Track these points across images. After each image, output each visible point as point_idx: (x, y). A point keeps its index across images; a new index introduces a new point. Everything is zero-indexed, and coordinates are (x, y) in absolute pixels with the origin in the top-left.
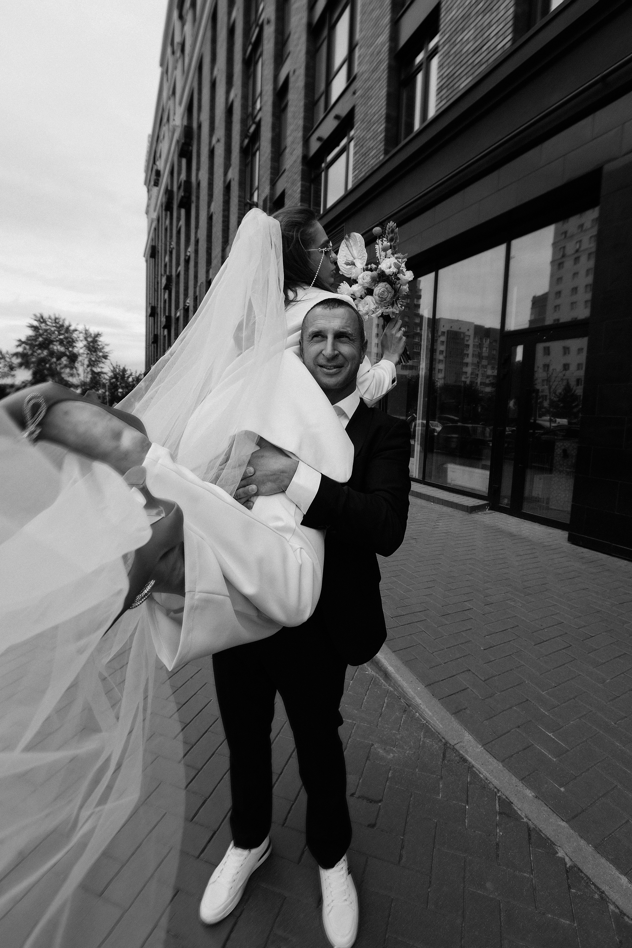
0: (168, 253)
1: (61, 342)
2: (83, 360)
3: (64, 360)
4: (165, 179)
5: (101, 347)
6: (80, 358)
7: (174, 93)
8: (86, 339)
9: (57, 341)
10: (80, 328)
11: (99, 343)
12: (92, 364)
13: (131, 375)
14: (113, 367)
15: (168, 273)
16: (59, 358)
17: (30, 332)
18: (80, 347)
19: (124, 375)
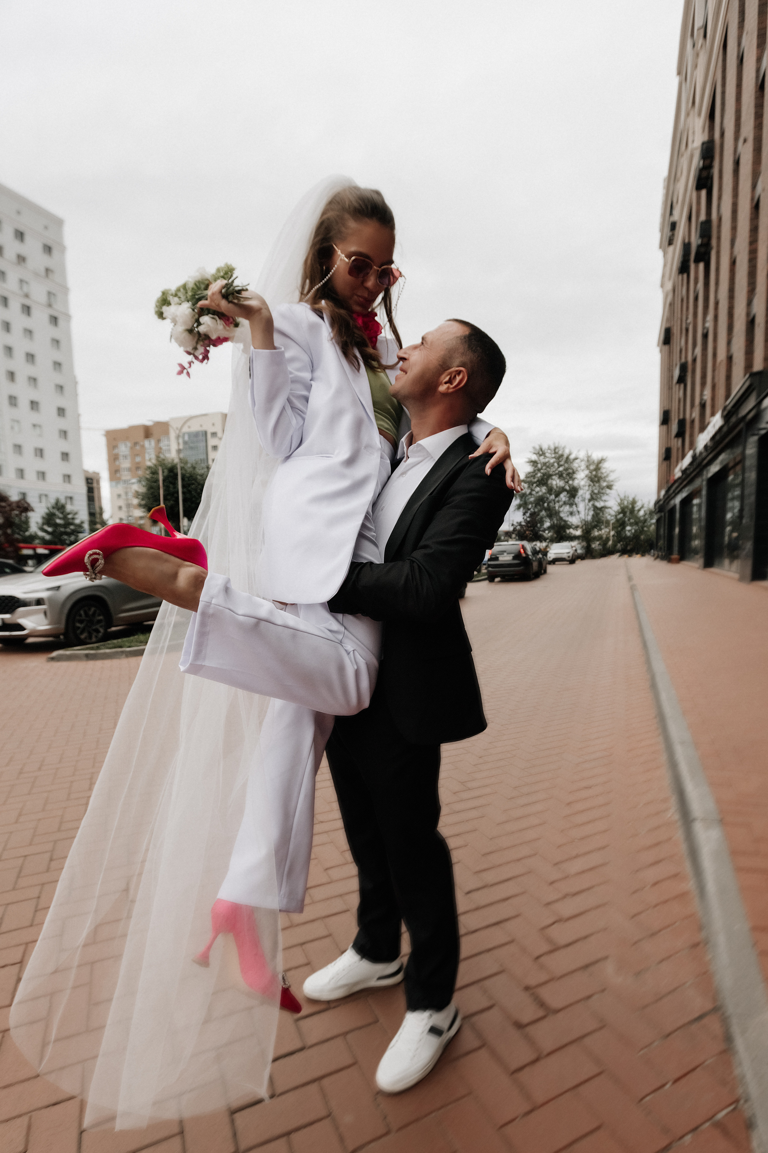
0: (684, 332)
1: (560, 476)
2: (584, 493)
3: (563, 497)
4: (682, 230)
5: (605, 475)
6: (581, 492)
7: (693, 102)
8: (588, 467)
9: (556, 474)
10: (582, 455)
11: (604, 471)
12: (594, 497)
13: (642, 507)
14: (621, 499)
15: (683, 360)
16: (557, 495)
17: (529, 469)
18: (581, 479)
19: (633, 507)
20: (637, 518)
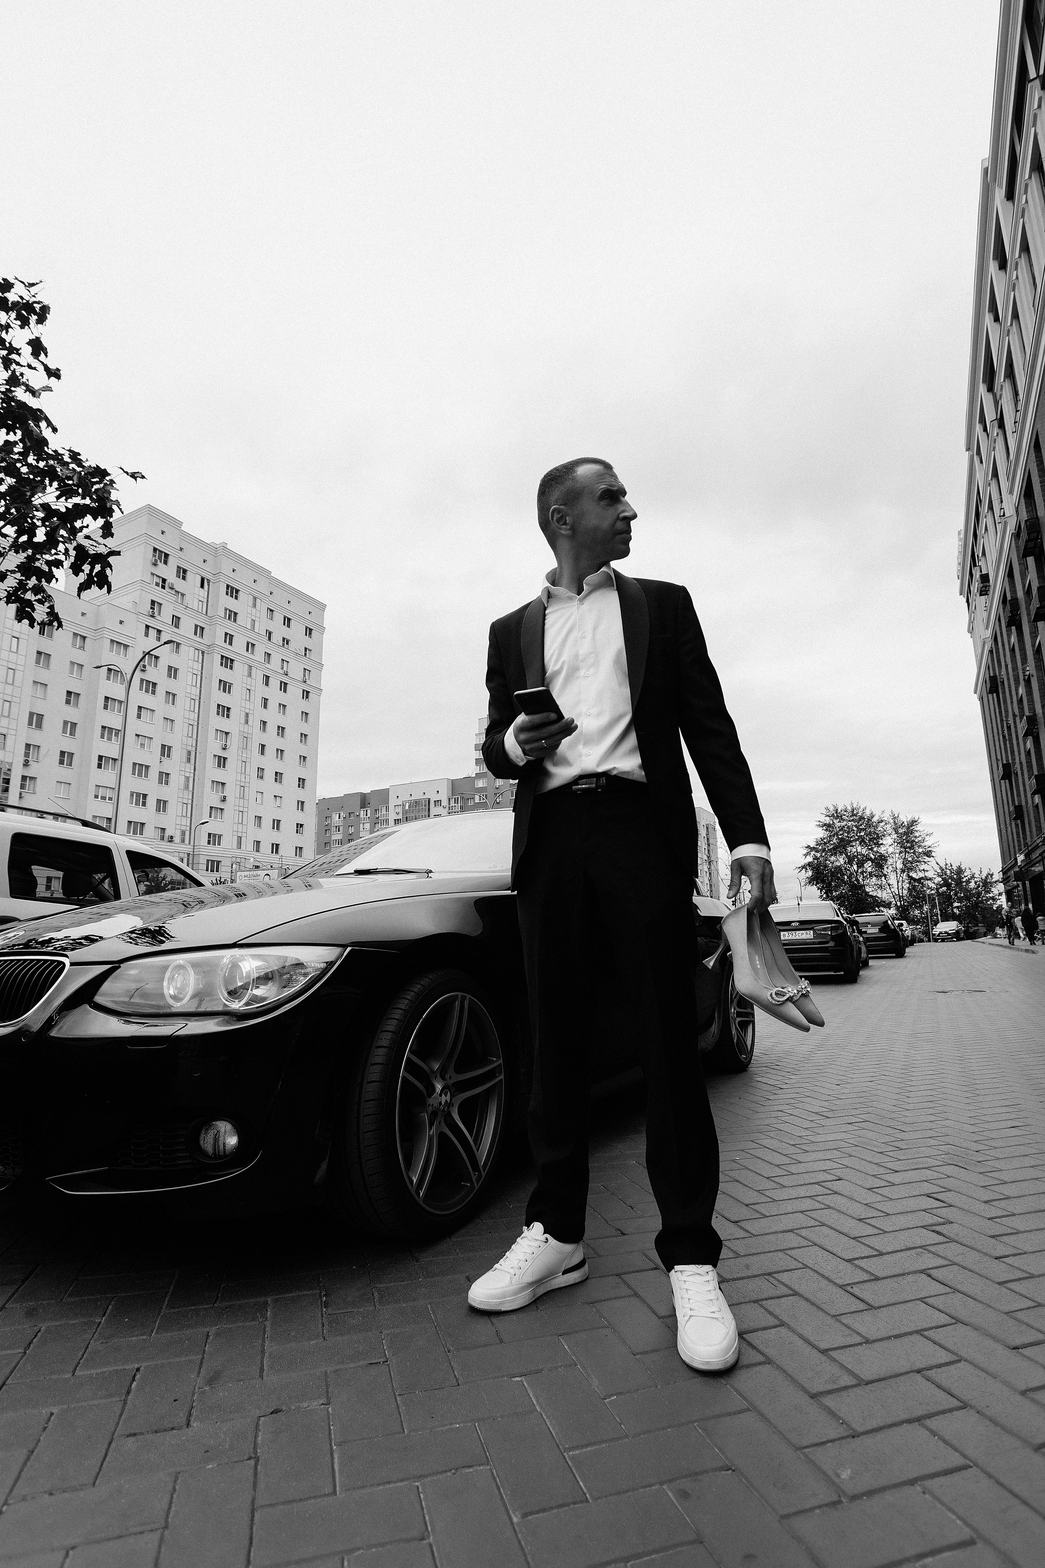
0: (1022, 682)
1: (862, 841)
2: (896, 862)
3: (868, 866)
4: (998, 584)
5: (920, 839)
6: (890, 861)
7: (995, 474)
8: (896, 831)
9: (855, 840)
10: (887, 817)
11: (917, 834)
12: (908, 868)
13: (973, 877)
14: (941, 868)
15: (1027, 713)
16: (861, 864)
17: (821, 833)
18: (889, 845)
19: (960, 878)
20: (967, 890)
